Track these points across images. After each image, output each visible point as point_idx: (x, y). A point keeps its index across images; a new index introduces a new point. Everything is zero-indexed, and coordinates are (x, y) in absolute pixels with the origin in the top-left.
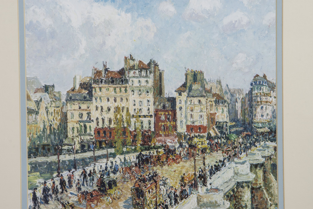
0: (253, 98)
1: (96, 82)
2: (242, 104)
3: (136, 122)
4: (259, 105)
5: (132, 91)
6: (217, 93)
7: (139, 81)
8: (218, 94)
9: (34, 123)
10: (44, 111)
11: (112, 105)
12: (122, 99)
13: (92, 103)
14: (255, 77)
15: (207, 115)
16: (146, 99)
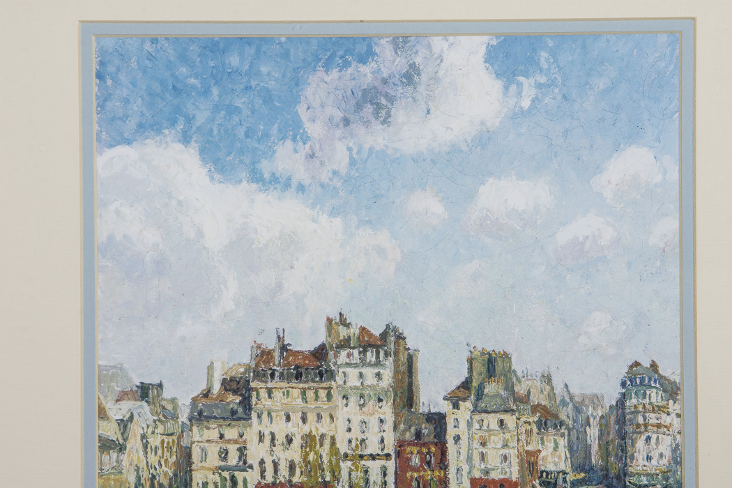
0: (628, 417)
1: (259, 375)
2: (601, 431)
3: (353, 470)
4: (640, 433)
5: (344, 397)
6: (543, 403)
7: (361, 375)
8: (545, 406)
9: (114, 471)
10: (138, 444)
11: (297, 430)
12: (319, 417)
13: (250, 426)
14: (631, 367)
15: (519, 456)
16: (377, 416)
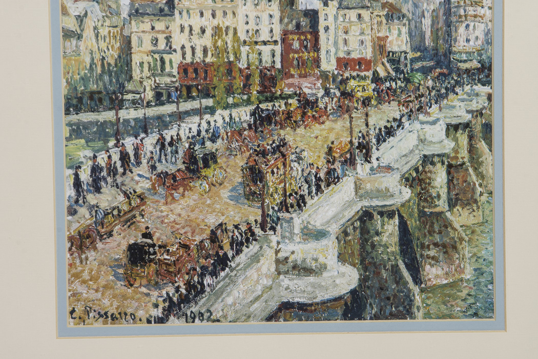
0: (453, 10)
2: (433, 21)
3: (250, 53)
4: (462, 22)
6: (390, 1)
8: (391, 3)
9: (75, 54)
10: (91, 34)
11: (209, 23)
12: (225, 13)
13: (174, 20)
15: (373, 41)
16: (267, 12)
